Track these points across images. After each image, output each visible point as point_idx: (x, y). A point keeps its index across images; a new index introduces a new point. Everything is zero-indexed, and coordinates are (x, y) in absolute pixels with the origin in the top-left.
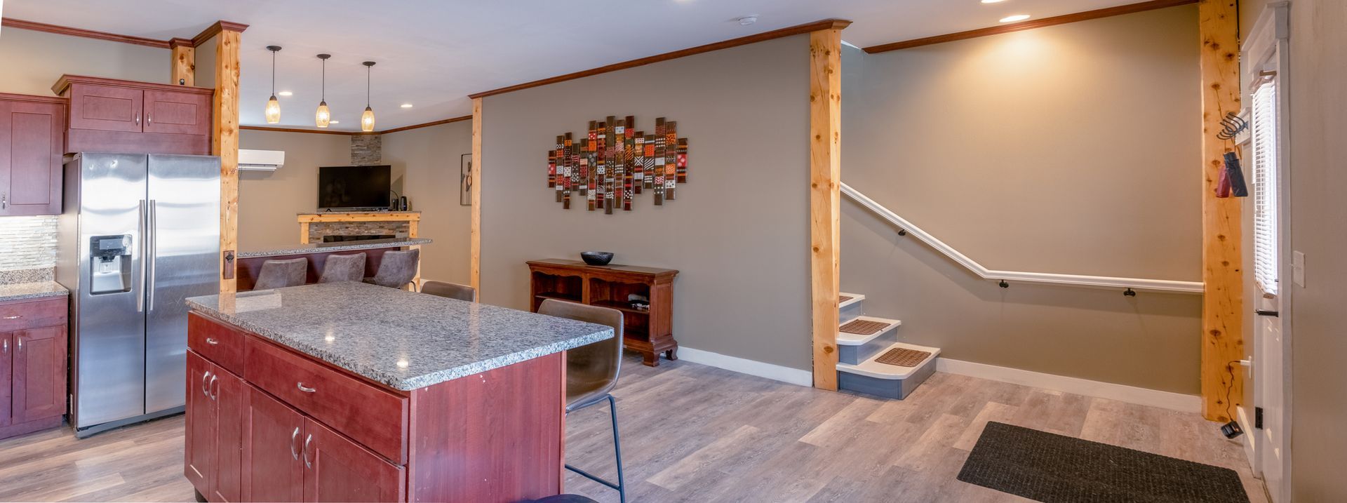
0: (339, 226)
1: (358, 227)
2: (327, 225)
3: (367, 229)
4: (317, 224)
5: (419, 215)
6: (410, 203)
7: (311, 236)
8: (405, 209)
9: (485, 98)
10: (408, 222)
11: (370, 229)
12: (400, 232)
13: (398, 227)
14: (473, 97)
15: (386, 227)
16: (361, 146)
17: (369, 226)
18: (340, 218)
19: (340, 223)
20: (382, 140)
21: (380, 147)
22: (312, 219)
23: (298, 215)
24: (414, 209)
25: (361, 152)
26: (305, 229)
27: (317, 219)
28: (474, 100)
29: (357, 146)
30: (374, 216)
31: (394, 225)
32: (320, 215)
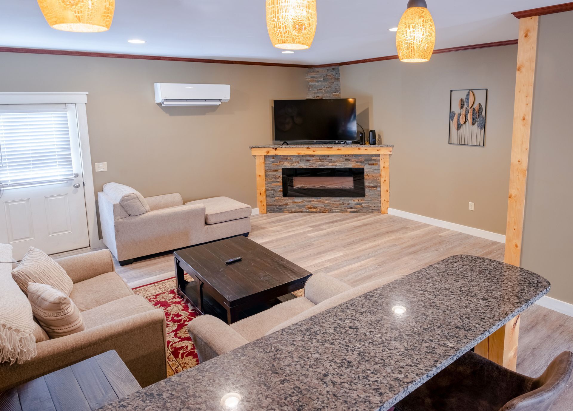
0: (298, 159)
1: (321, 160)
2: (285, 158)
3: (331, 162)
4: (274, 157)
5: (391, 149)
6: (379, 136)
7: (267, 168)
8: (374, 143)
9: (543, 17)
10: (379, 156)
11: (335, 162)
12: (369, 165)
13: (366, 160)
14: (520, 15)
15: (353, 160)
16: (317, 78)
17: (334, 159)
18: (299, 152)
19: (299, 156)
20: (340, 72)
21: (338, 79)
22: (268, 152)
23: (251, 148)
24: (384, 142)
25: (317, 83)
26: (260, 161)
27: (273, 152)
28: (521, 19)
29: (311, 77)
30: (338, 149)
31: (363, 159)
32: (276, 149)
